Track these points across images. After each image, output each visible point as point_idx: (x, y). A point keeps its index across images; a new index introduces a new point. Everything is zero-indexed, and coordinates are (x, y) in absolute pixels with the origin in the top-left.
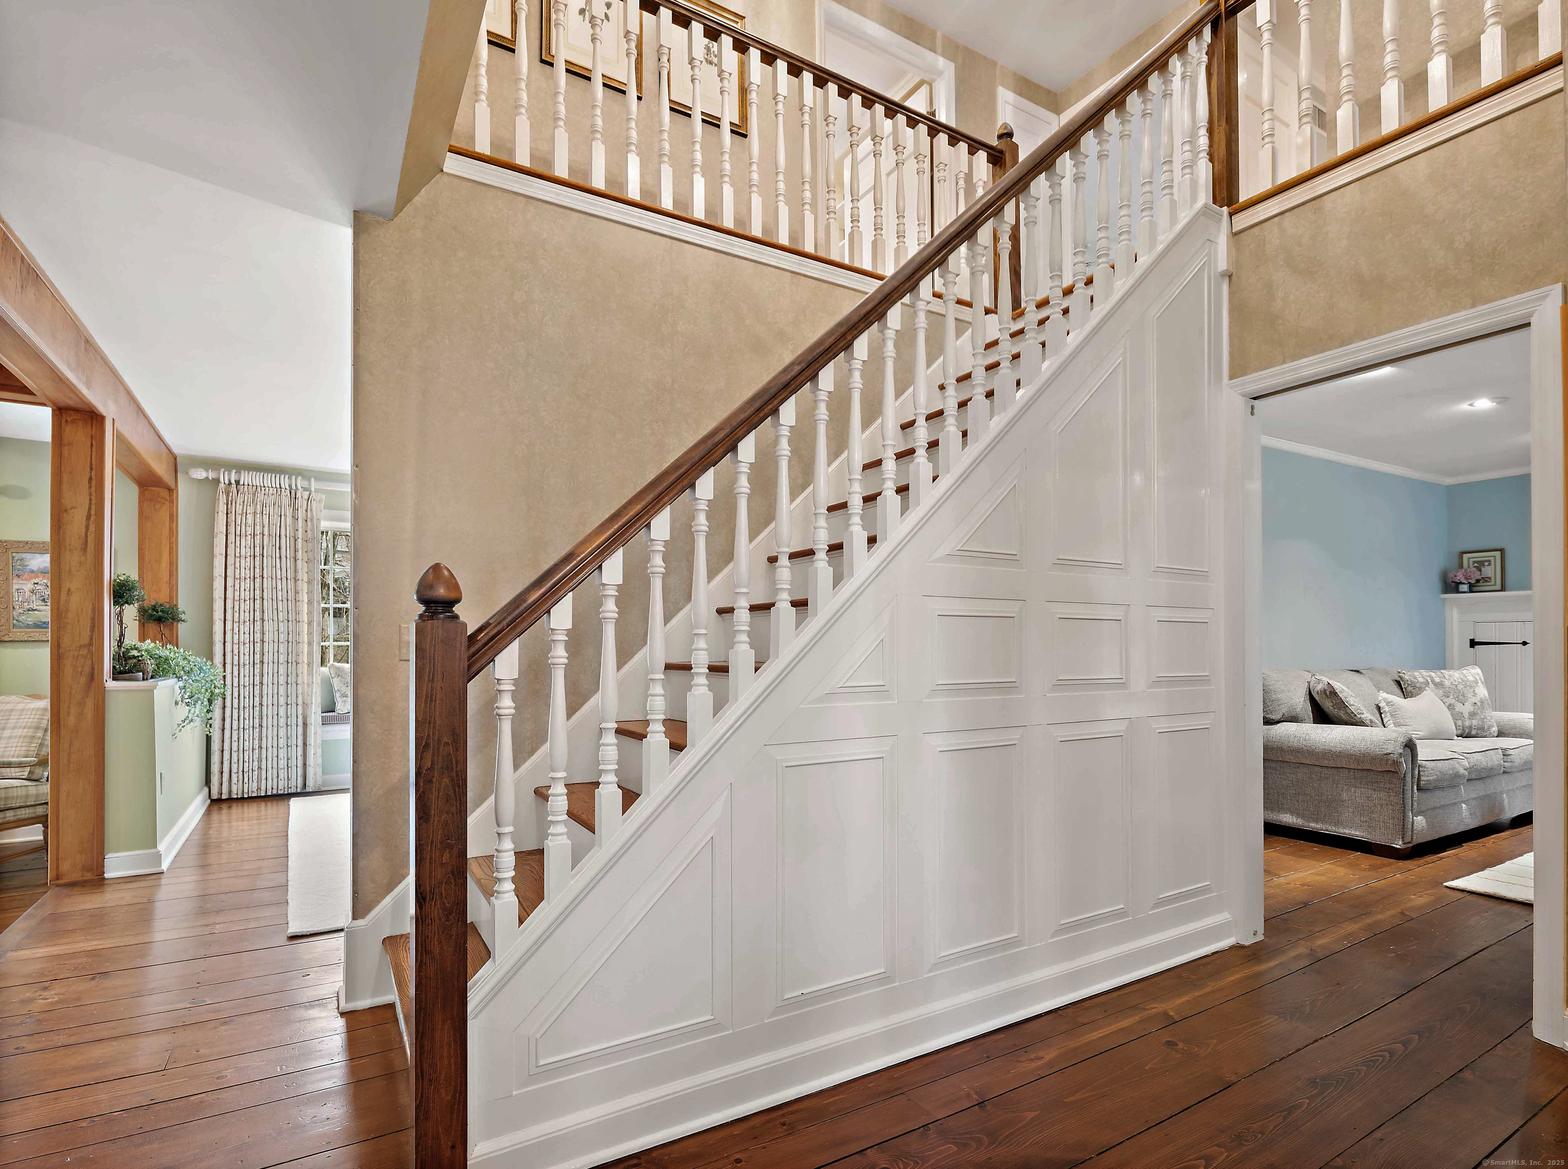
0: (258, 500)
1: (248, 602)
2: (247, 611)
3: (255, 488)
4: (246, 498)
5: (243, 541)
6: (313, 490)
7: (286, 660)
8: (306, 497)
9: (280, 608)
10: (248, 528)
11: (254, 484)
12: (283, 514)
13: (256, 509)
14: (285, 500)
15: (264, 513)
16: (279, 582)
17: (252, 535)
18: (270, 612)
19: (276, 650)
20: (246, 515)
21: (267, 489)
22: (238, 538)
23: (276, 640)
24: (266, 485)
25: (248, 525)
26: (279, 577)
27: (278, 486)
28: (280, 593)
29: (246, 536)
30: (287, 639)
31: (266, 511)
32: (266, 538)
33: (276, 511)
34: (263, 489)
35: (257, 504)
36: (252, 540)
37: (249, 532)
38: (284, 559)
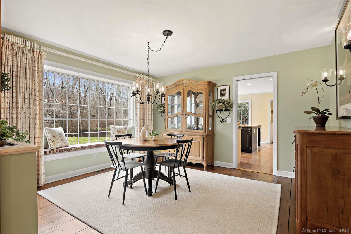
0: (15, 49)
1: (9, 98)
2: (9, 103)
3: (12, 43)
4: (8, 47)
5: (6, 68)
6: (42, 50)
7: (29, 127)
8: (38, 52)
9: (26, 102)
10: (9, 62)
11: (12, 41)
12: (27, 58)
13: (13, 53)
14: (28, 52)
15: (18, 56)
16: (26, 90)
17: (11, 65)
18: (21, 104)
19: (24, 122)
20: (8, 55)
21: (19, 45)
22: (3, 66)
23: (24, 117)
24: (18, 43)
25: (9, 60)
26: (26, 87)
27: (25, 44)
28: (26, 95)
29: (8, 66)
30: (29, 117)
31: (19, 55)
32: (19, 68)
33: (24, 56)
34: (17, 44)
35: (14, 51)
36: (11, 68)
37: (10, 64)
38: (28, 79)
